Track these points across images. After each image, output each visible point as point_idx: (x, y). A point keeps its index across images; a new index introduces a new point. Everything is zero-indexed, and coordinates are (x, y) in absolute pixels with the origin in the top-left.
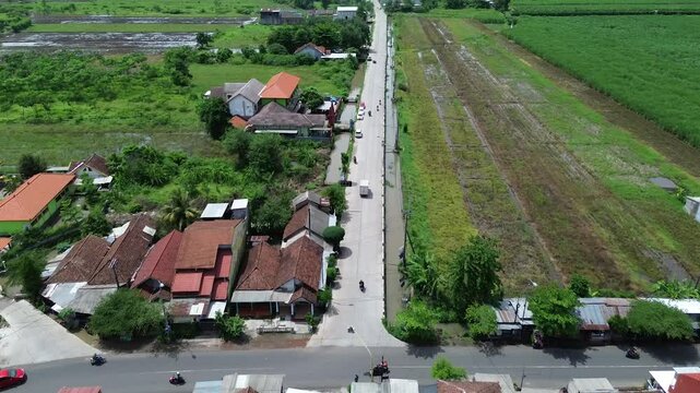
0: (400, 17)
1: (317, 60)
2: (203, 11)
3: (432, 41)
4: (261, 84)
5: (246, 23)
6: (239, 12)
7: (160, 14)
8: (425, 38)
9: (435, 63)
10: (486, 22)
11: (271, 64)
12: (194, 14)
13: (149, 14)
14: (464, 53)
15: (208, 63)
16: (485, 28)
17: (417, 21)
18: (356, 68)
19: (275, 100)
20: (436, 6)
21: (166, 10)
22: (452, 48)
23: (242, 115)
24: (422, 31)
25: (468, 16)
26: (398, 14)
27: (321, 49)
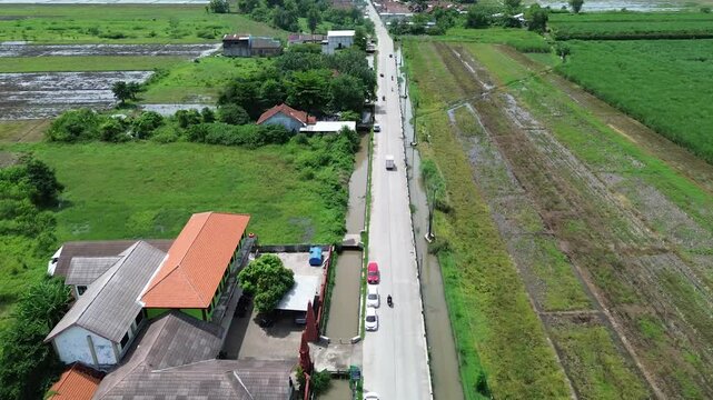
0: (411, 41)
1: (293, 133)
2: (153, 35)
3: (464, 87)
4: (158, 253)
5: (205, 53)
6: (200, 35)
7: (96, 38)
8: (451, 80)
9: (480, 134)
10: (527, 51)
11: (218, 142)
12: (142, 39)
13: (82, 38)
14: (517, 112)
15: (116, 141)
16: (529, 62)
17: (433, 48)
18: (356, 149)
19: (176, 311)
20: (453, 25)
21: (106, 33)
22: (497, 100)
23: (89, 361)
24: (443, 67)
25: (497, 39)
26: (405, 36)
27: (300, 116)
